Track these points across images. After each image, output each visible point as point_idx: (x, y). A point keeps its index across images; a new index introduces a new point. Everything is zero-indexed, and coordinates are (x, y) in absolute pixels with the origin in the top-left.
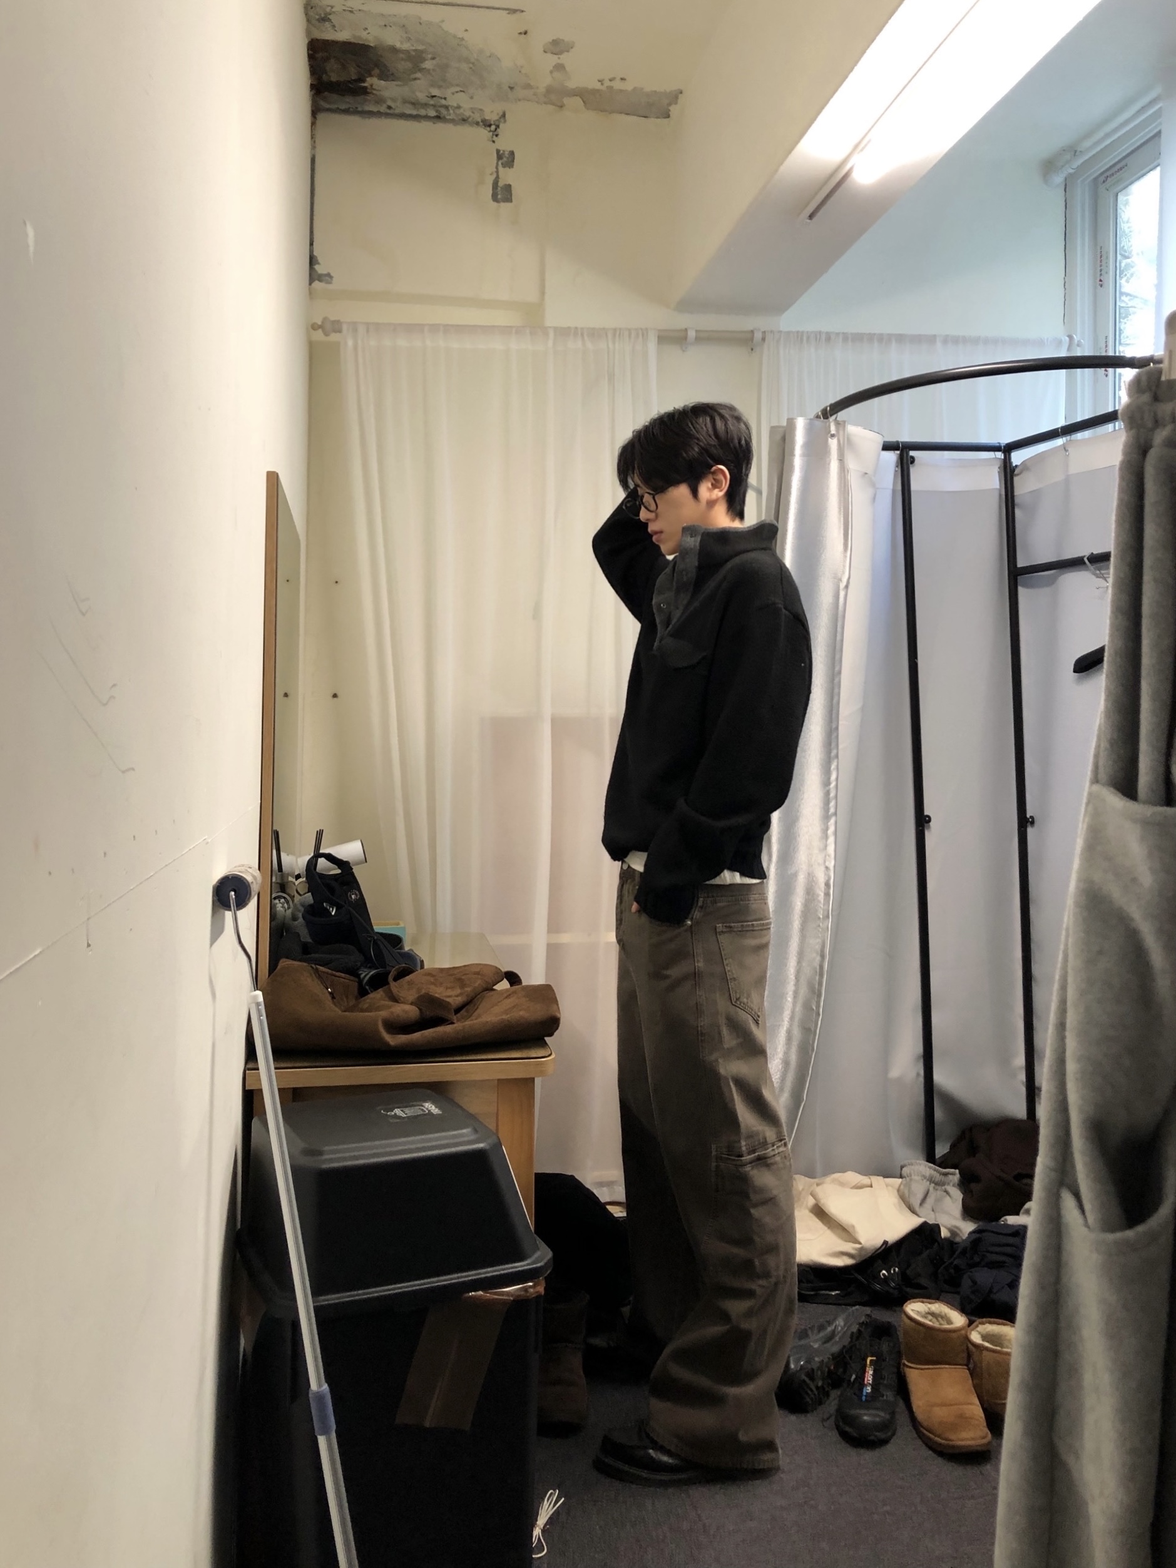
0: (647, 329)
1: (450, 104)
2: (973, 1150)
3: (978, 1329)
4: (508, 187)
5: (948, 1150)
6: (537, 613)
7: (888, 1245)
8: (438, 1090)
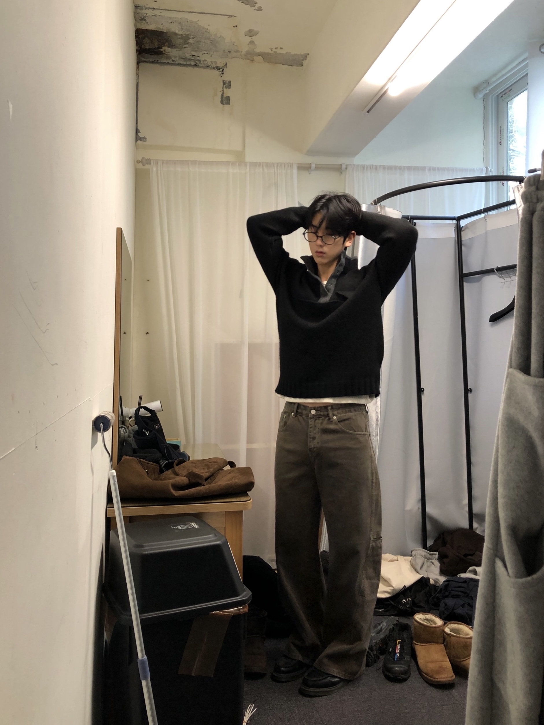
0: (292, 163)
1: (201, 59)
2: (444, 543)
3: (448, 626)
4: (228, 98)
5: (433, 543)
6: (241, 295)
7: (406, 588)
8: (197, 517)
